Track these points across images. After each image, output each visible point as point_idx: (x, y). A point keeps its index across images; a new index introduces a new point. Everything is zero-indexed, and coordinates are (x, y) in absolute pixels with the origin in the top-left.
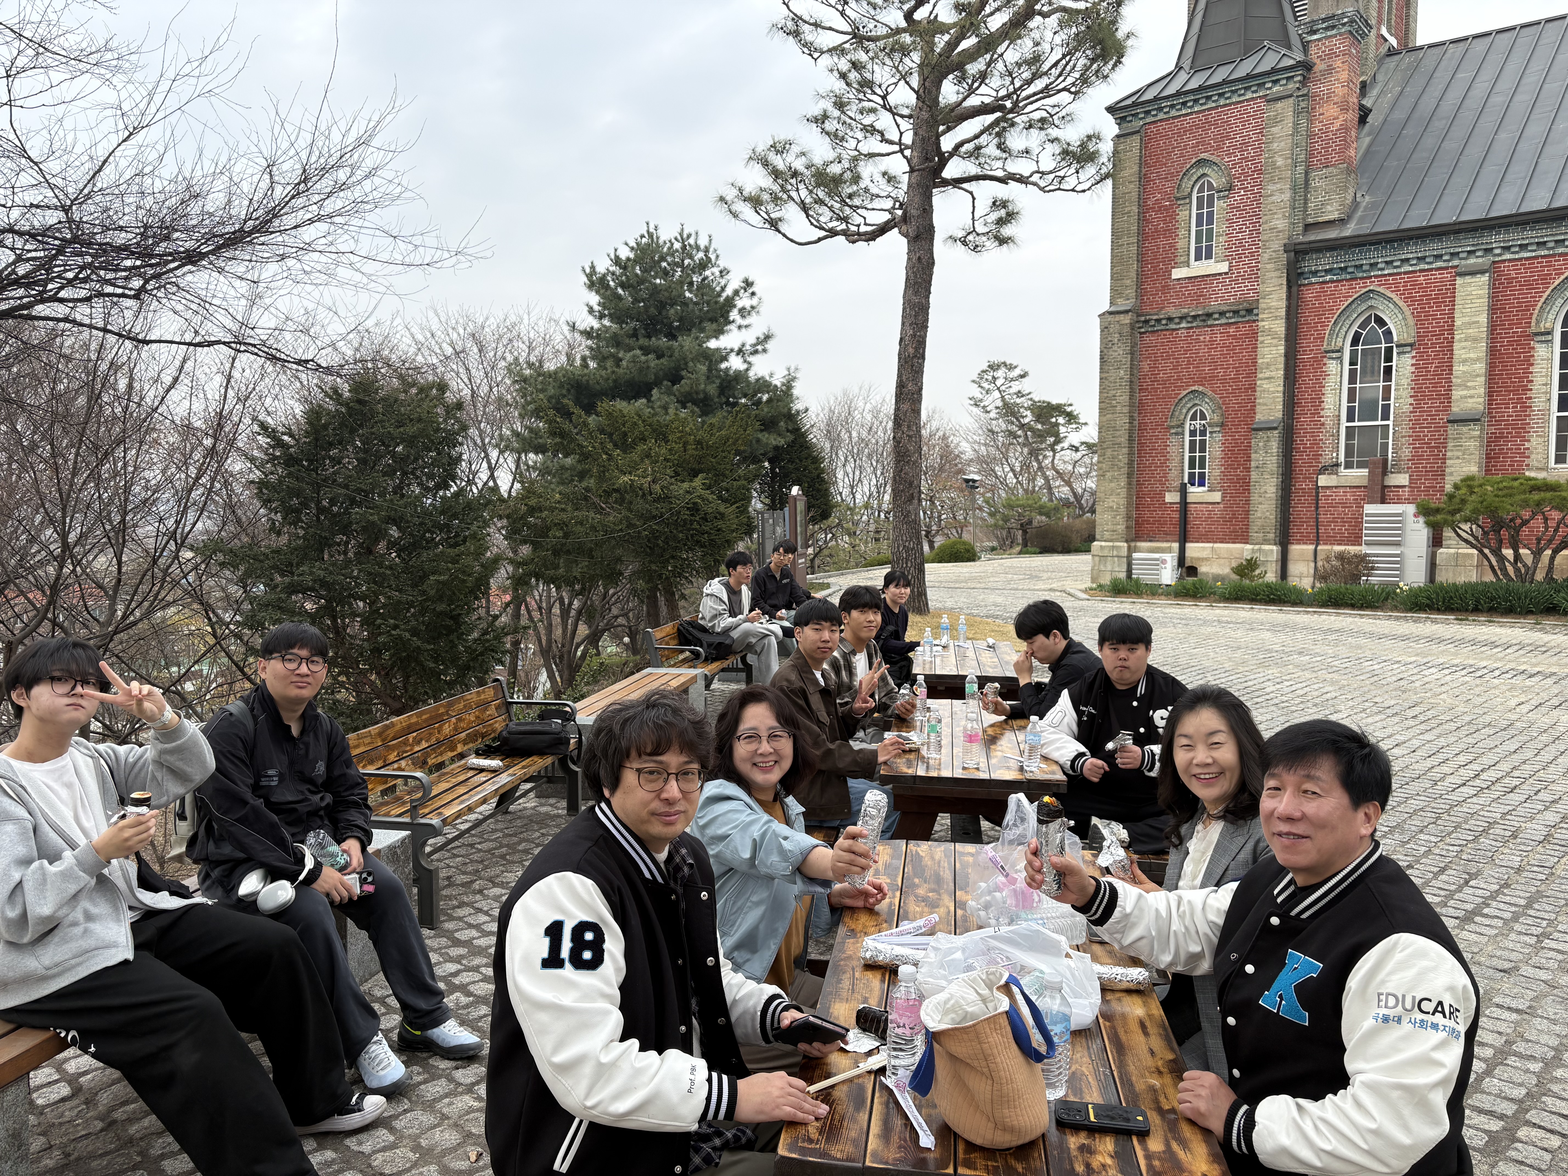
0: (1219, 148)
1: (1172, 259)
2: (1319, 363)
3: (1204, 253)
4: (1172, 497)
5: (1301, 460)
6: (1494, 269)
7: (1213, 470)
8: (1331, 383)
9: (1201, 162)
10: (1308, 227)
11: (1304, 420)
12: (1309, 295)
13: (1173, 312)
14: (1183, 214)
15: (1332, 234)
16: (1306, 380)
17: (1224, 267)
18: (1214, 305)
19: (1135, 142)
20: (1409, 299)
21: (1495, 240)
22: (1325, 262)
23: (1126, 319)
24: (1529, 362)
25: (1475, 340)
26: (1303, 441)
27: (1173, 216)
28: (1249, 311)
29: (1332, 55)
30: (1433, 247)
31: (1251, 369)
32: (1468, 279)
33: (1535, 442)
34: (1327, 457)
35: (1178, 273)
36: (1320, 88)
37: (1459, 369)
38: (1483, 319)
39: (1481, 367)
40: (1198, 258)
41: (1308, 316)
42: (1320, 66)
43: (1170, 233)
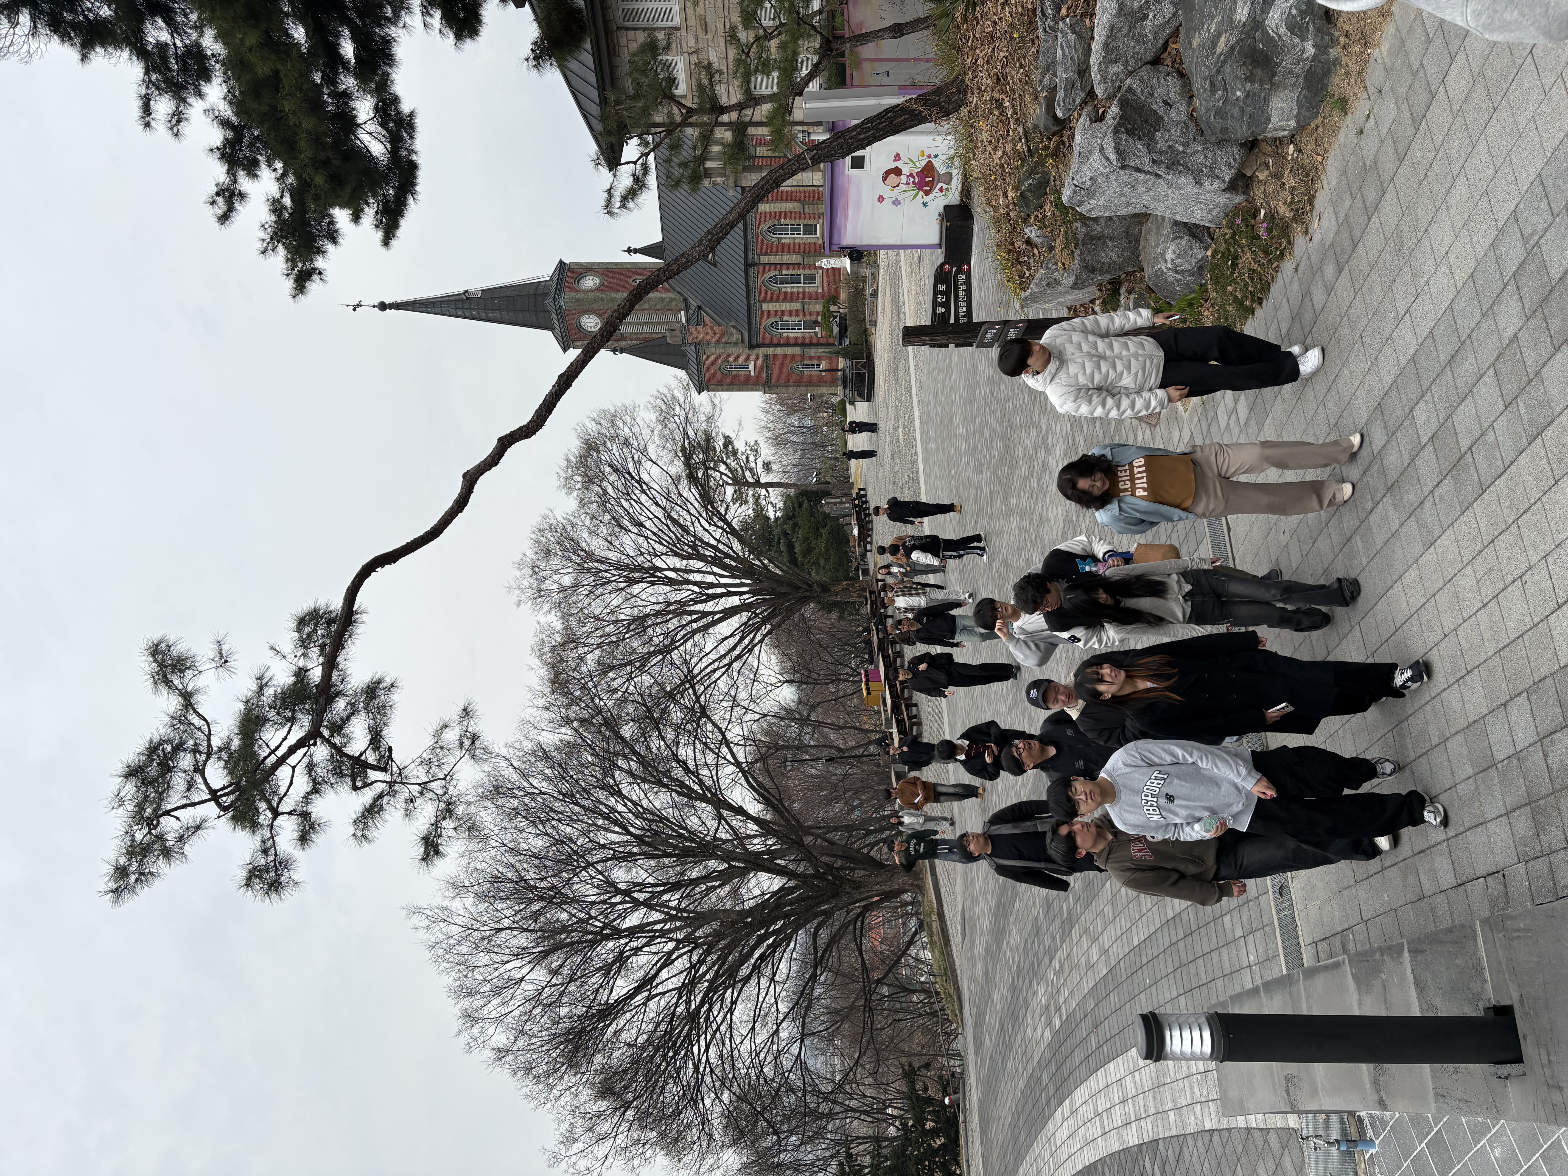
0: (716, 365)
1: (749, 375)
3: (747, 367)
4: (824, 374)
5: (812, 342)
6: (761, 302)
7: (816, 362)
8: (790, 335)
9: (720, 369)
11: (801, 341)
12: (763, 341)
13: (764, 375)
14: (734, 373)
15: (746, 338)
16: (789, 341)
17: (752, 363)
18: (764, 364)
19: (710, 387)
21: (753, 302)
24: (787, 292)
25: (780, 305)
26: (807, 341)
27: (735, 376)
28: (767, 356)
29: (691, 336)
30: (753, 315)
31: (785, 356)
32: (763, 307)
33: (810, 290)
34: (812, 335)
35: (753, 374)
37: (788, 308)
38: (774, 304)
39: (788, 304)
42: (695, 341)
43: (740, 376)
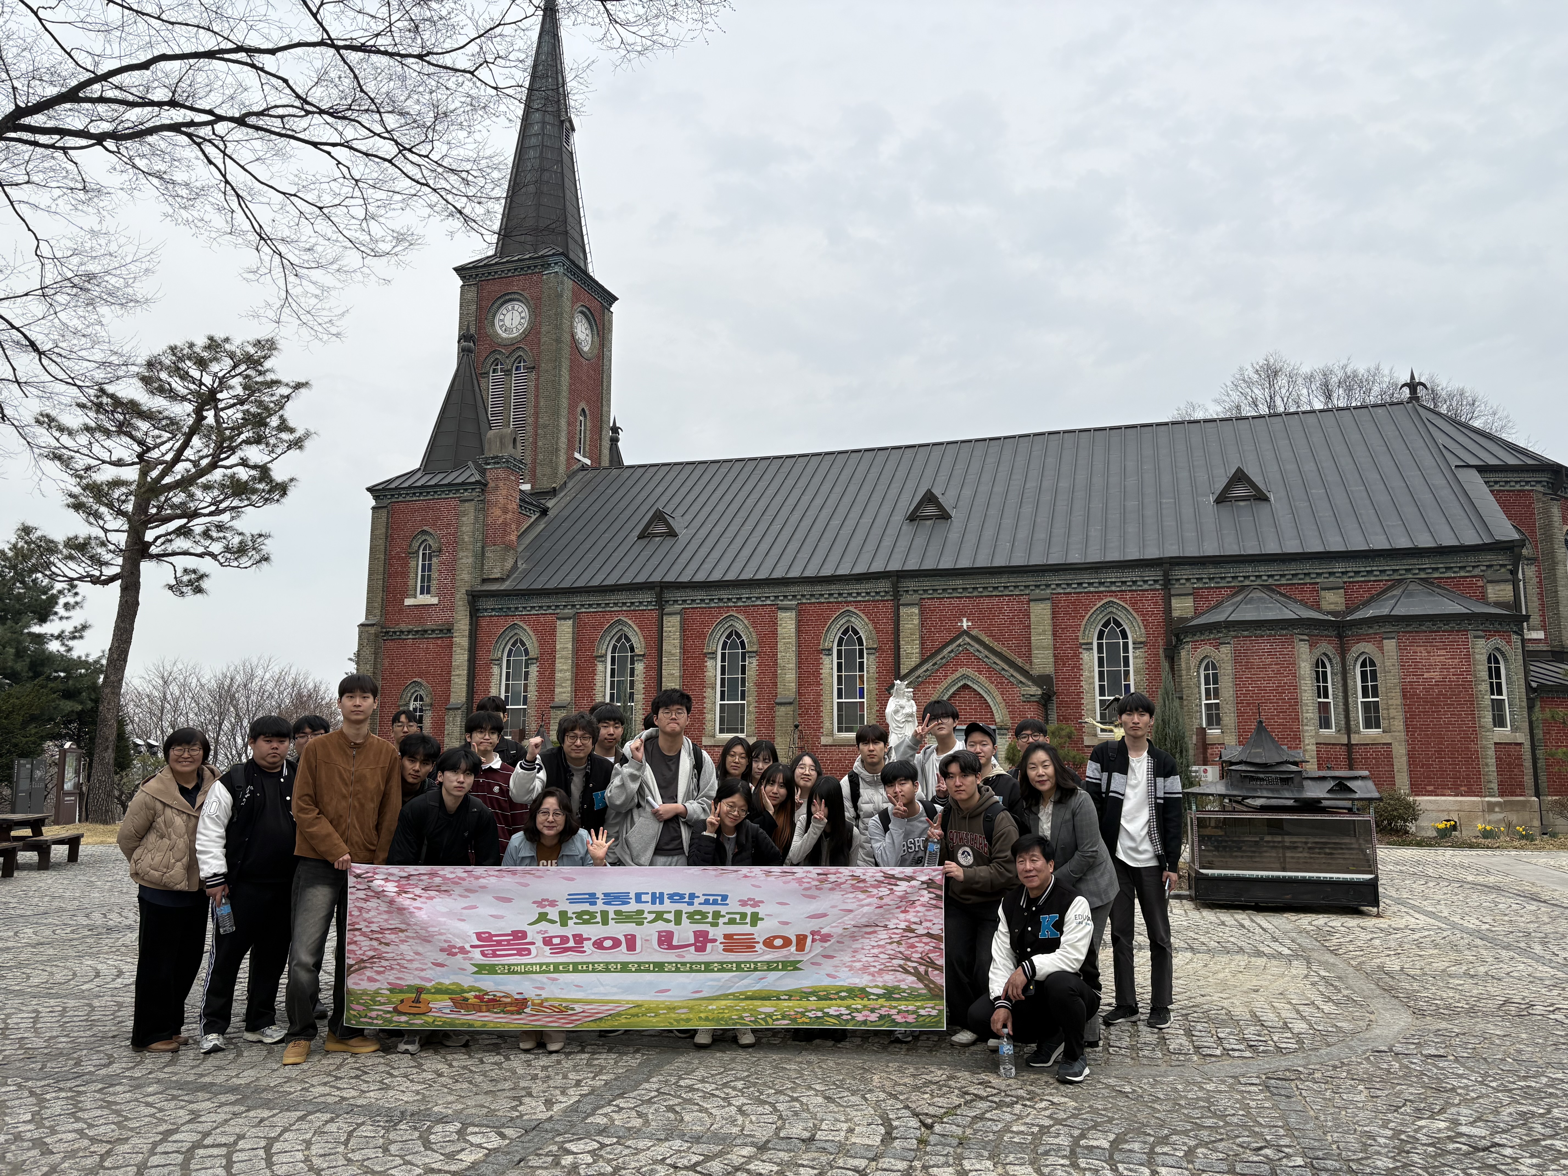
0: (434, 525)
1: (405, 594)
2: (488, 666)
3: (425, 590)
8: (495, 680)
10: (484, 581)
12: (484, 623)
13: (404, 627)
15: (494, 587)
16: (480, 677)
18: (429, 625)
20: (535, 631)
22: (490, 604)
23: (372, 630)
24: (594, 673)
25: (566, 658)
27: (406, 565)
28: (449, 631)
29: (497, 479)
30: (545, 601)
31: (448, 670)
32: (563, 622)
35: (408, 602)
36: (491, 497)
37: (558, 675)
38: (570, 646)
40: (422, 593)
41: (482, 636)
43: (405, 574)
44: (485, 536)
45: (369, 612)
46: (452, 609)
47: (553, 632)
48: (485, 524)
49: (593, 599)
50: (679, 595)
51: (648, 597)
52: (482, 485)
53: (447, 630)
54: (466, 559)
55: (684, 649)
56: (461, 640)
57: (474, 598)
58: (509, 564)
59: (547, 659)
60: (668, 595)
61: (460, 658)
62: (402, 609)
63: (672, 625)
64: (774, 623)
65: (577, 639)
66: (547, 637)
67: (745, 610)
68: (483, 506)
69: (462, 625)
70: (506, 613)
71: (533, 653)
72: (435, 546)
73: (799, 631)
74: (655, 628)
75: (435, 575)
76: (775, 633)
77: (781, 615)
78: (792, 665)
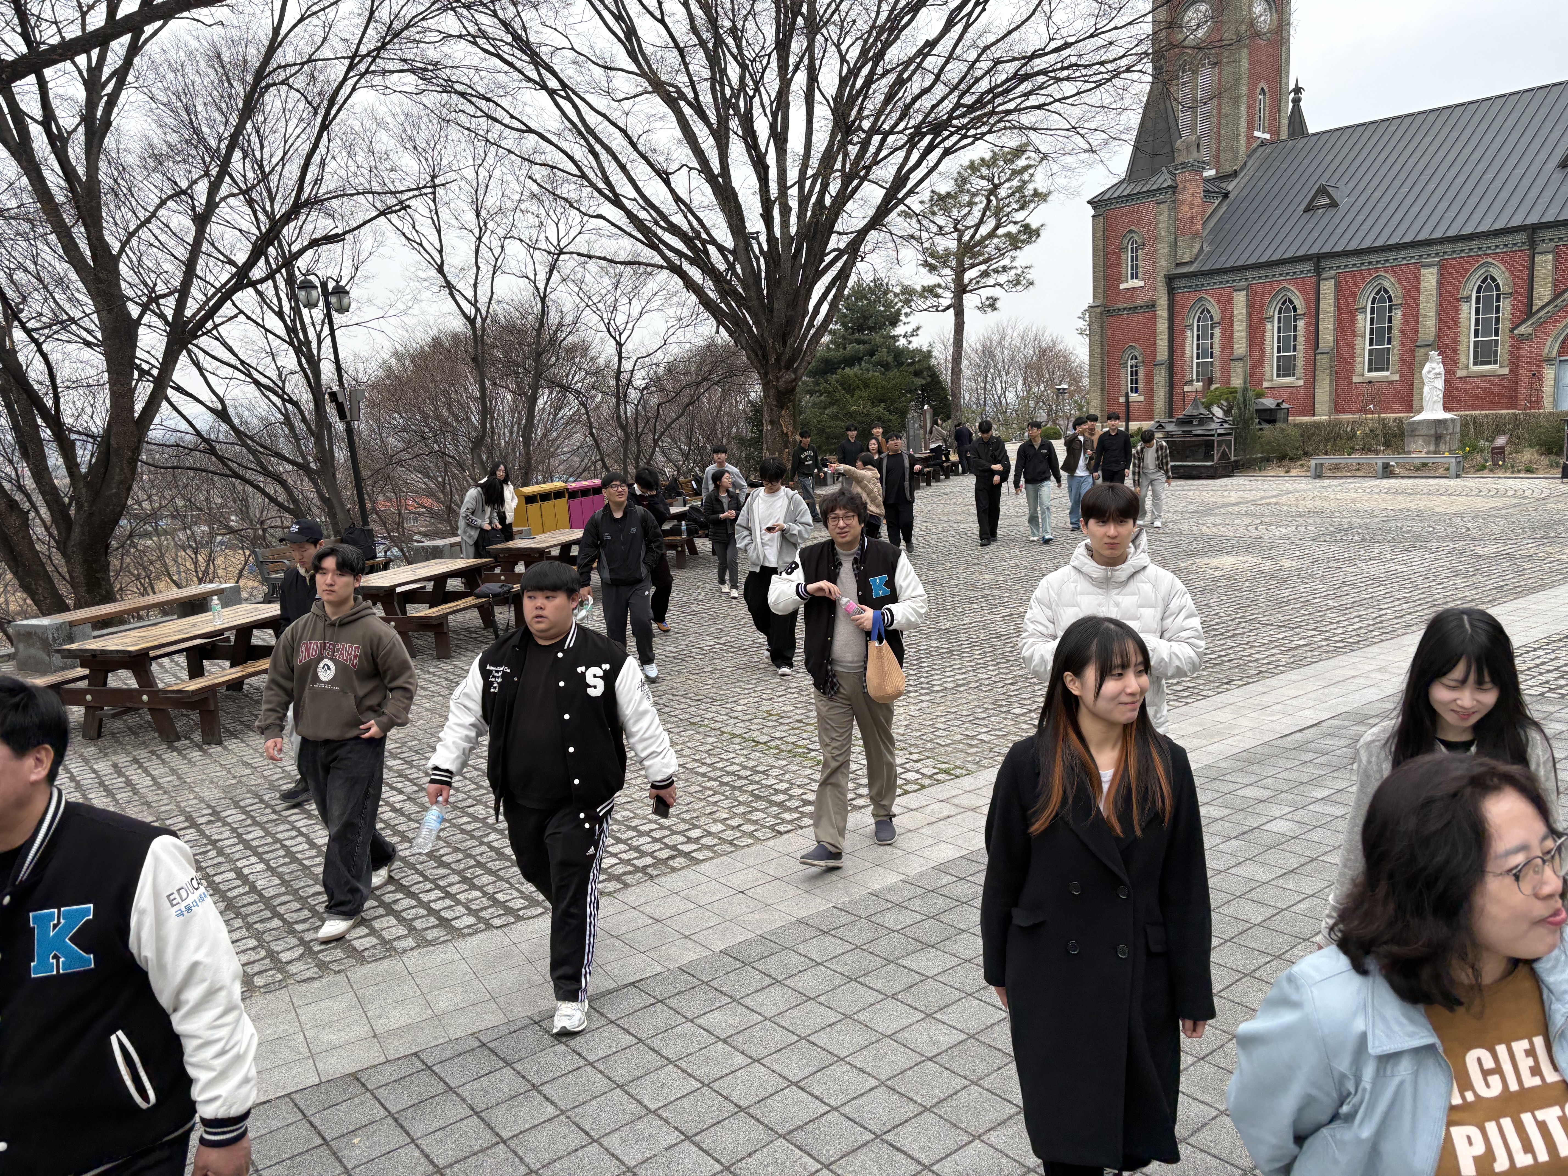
0: (1138, 224)
1: (1120, 280)
2: (1183, 331)
3: (1135, 276)
5: (1177, 378)
6: (1248, 288)
7: (1141, 386)
8: (1188, 341)
9: (1131, 231)
10: (1178, 265)
11: (1177, 359)
12: (1178, 298)
13: (1120, 305)
14: (1124, 257)
15: (1185, 270)
16: (1178, 340)
17: (1142, 284)
18: (1139, 302)
19: (1101, 219)
20: (1218, 301)
21: (1249, 274)
22: (1182, 283)
23: (1098, 310)
24: (1264, 331)
25: (1242, 321)
26: (1177, 370)
27: (1120, 257)
29: (1185, 181)
30: (1225, 278)
31: (1154, 335)
33: (1267, 368)
34: (1188, 377)
35: (1123, 286)
36: (1181, 197)
38: (1245, 312)
39: (1244, 334)
40: (1132, 278)
41: (1177, 308)
42: (1181, 186)
43: (1119, 265)
44: (1176, 229)
45: (1095, 296)
46: (1155, 288)
47: (1231, 301)
48: (1177, 220)
49: (1262, 273)
50: (1334, 263)
51: (1308, 266)
52: (1173, 188)
53: (1152, 306)
54: (1164, 249)
55: (1338, 307)
56: (1162, 313)
57: (1170, 279)
58: (1196, 250)
59: (1227, 322)
60: (1323, 264)
61: (1162, 326)
62: (1118, 292)
63: (1328, 288)
64: (1417, 279)
65: (1250, 305)
66: (1227, 305)
67: (1392, 270)
68: (1175, 205)
69: (1163, 302)
70: (1195, 289)
71: (1216, 320)
72: (1139, 241)
73: (1440, 283)
74: (1313, 291)
75: (1140, 264)
76: (1418, 287)
77: (1424, 271)
78: (1433, 314)
